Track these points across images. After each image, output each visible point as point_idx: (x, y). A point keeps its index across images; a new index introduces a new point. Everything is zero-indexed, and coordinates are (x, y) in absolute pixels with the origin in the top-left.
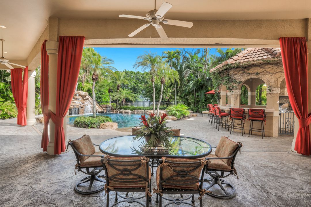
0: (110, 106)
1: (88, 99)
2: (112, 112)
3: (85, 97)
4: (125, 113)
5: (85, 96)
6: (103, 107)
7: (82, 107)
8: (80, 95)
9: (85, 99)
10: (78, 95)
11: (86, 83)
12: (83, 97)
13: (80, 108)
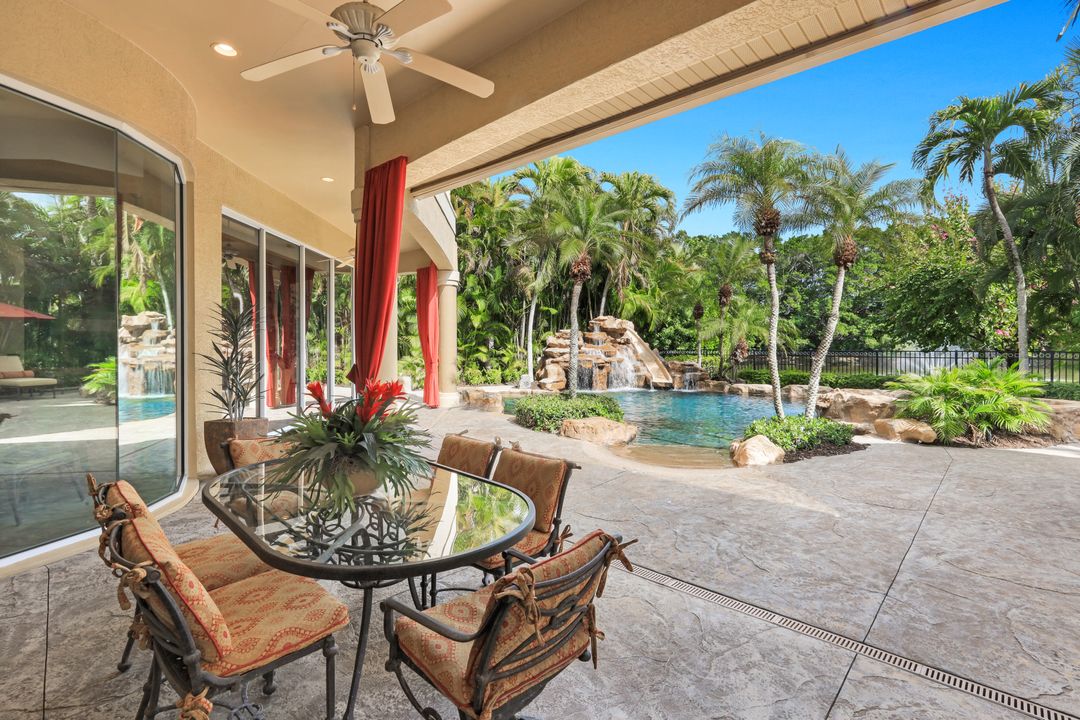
0: (699, 366)
1: (627, 342)
2: (703, 390)
3: (622, 335)
4: (752, 394)
5: (619, 333)
6: (673, 369)
7: (601, 368)
8: (603, 329)
9: (619, 340)
10: (596, 328)
11: (634, 291)
12: (615, 334)
13: (596, 371)
